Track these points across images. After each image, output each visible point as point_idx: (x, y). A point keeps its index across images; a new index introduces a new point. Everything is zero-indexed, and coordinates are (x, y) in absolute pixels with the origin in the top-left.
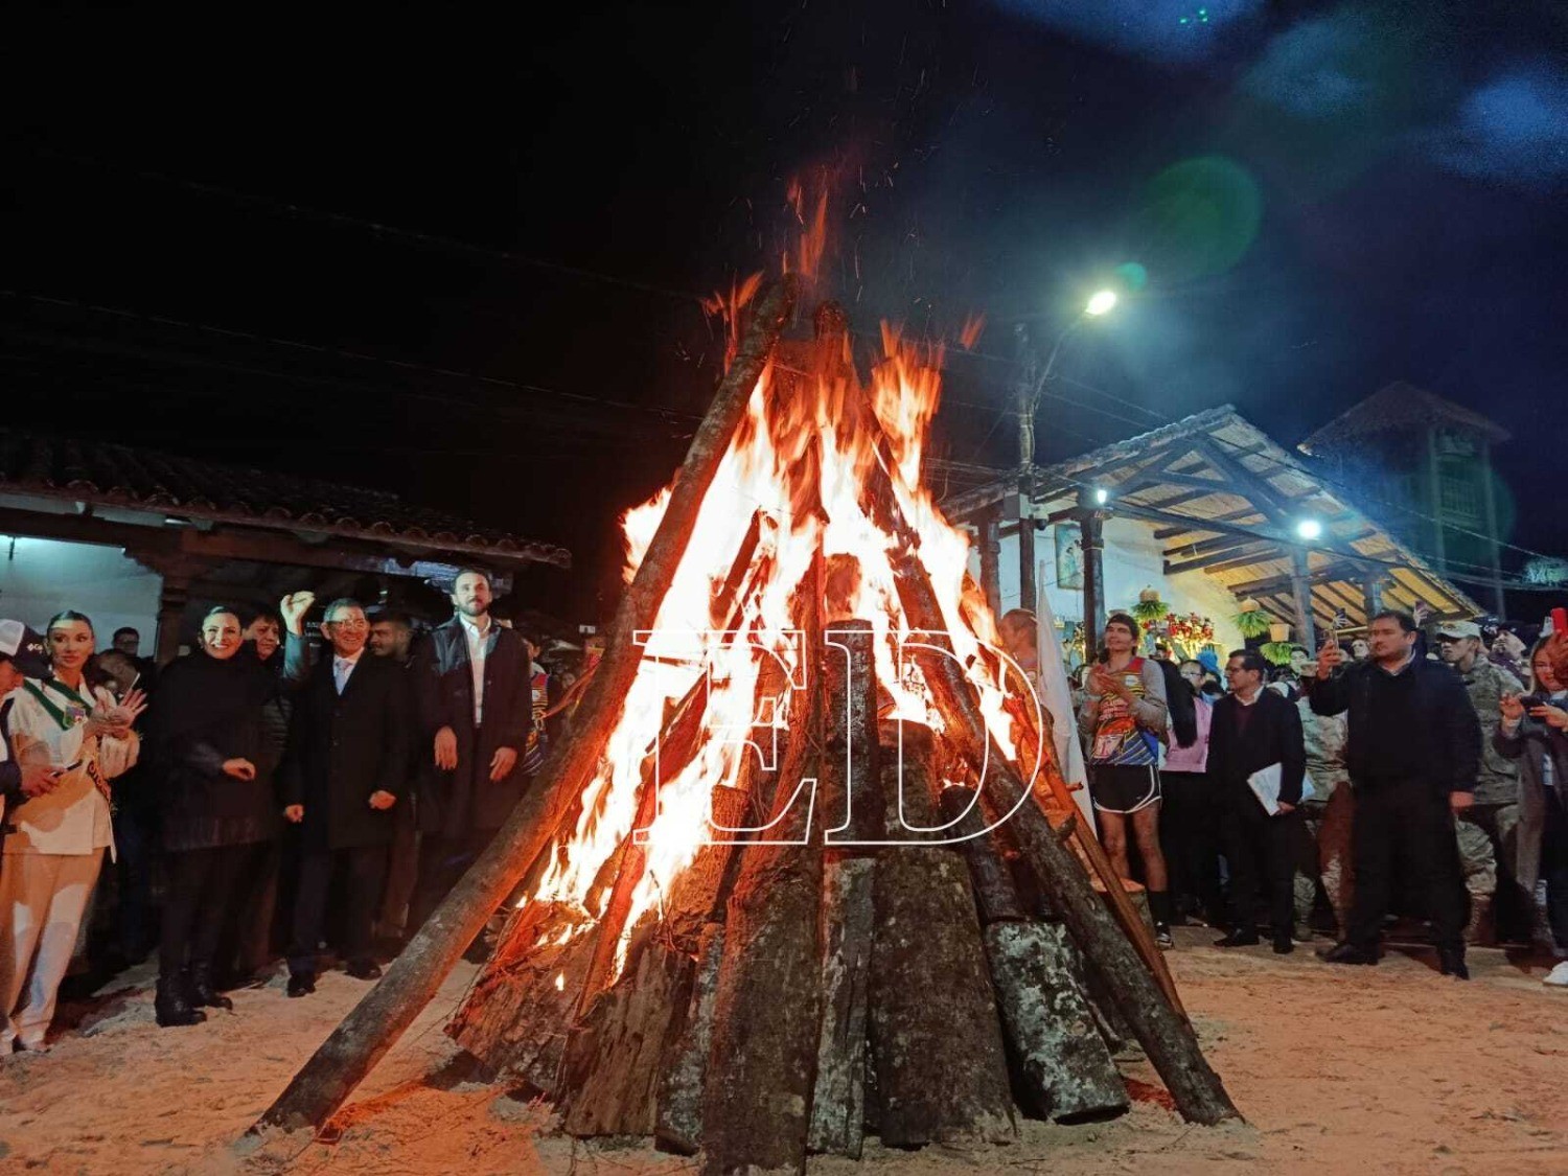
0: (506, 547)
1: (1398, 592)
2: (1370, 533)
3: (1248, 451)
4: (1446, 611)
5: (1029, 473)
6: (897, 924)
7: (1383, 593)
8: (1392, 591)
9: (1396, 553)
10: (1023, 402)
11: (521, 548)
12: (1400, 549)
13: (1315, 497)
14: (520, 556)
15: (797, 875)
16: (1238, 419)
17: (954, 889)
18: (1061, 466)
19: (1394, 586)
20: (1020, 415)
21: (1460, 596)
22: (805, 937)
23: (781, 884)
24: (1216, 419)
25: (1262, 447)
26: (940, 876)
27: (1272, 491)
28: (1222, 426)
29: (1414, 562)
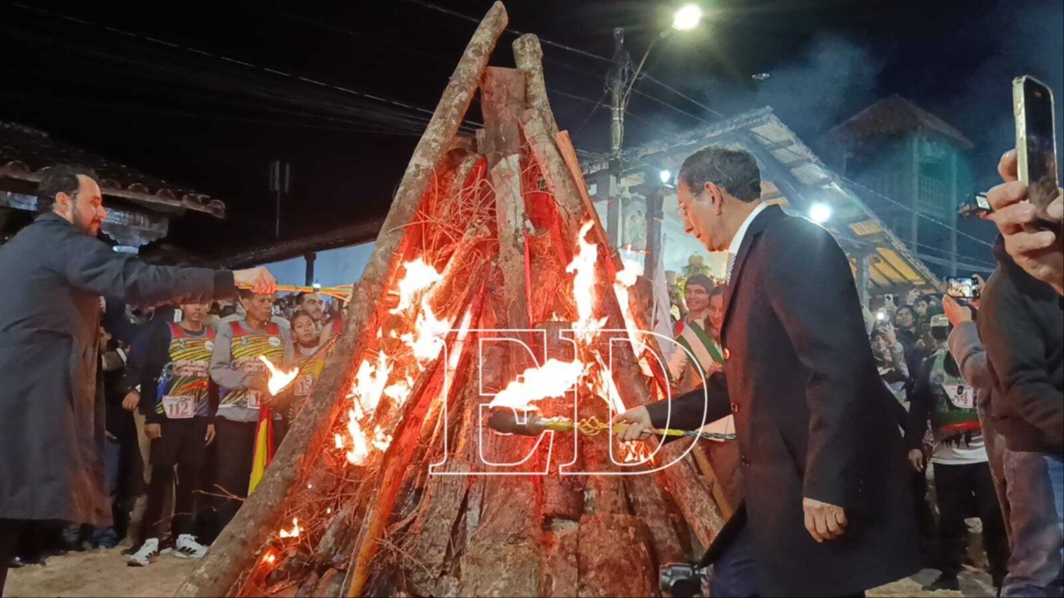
0: (165, 195)
1: (881, 266)
2: (866, 218)
3: (779, 145)
4: (915, 283)
5: (618, 157)
6: (596, 577)
7: (870, 266)
8: (877, 265)
9: (882, 234)
10: (616, 97)
11: (179, 197)
12: (886, 231)
13: (827, 187)
14: (177, 204)
15: (524, 539)
16: (773, 117)
17: (640, 548)
18: (635, 149)
19: (879, 262)
20: (613, 109)
21: (927, 272)
22: (531, 589)
23: (511, 547)
24: (757, 117)
25: (791, 143)
26: (629, 537)
27: (795, 180)
28: (762, 123)
29: (897, 243)
